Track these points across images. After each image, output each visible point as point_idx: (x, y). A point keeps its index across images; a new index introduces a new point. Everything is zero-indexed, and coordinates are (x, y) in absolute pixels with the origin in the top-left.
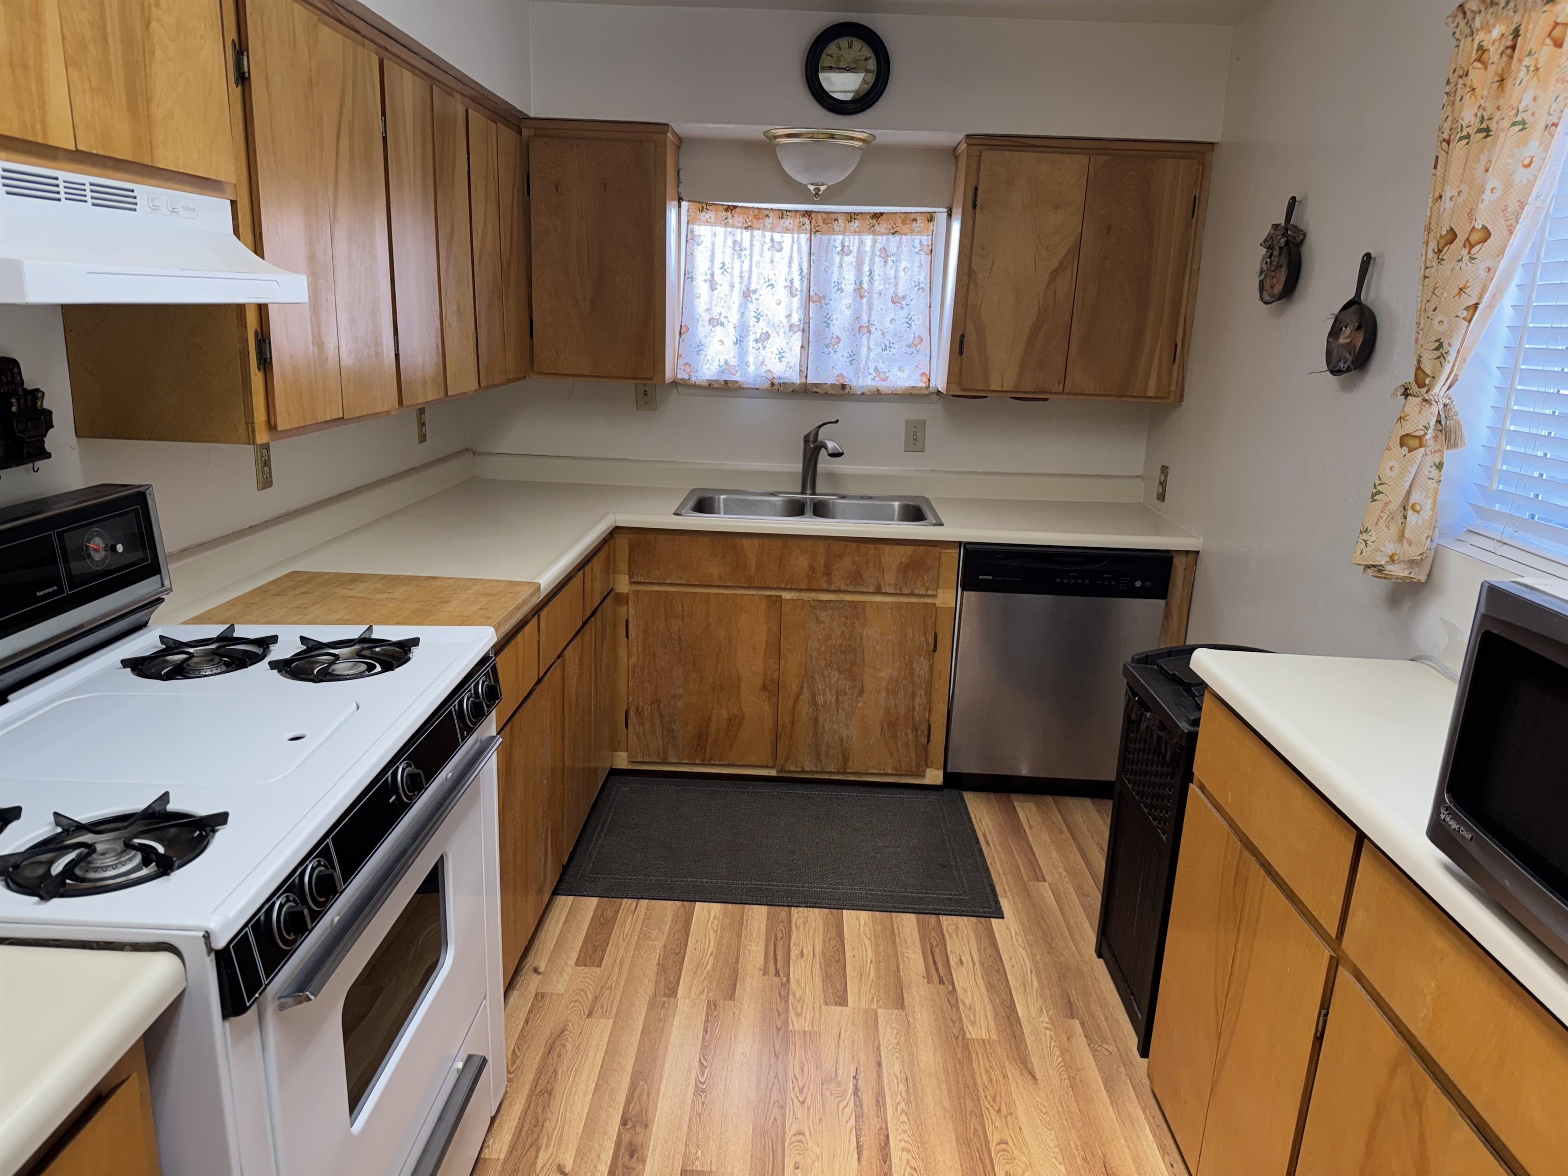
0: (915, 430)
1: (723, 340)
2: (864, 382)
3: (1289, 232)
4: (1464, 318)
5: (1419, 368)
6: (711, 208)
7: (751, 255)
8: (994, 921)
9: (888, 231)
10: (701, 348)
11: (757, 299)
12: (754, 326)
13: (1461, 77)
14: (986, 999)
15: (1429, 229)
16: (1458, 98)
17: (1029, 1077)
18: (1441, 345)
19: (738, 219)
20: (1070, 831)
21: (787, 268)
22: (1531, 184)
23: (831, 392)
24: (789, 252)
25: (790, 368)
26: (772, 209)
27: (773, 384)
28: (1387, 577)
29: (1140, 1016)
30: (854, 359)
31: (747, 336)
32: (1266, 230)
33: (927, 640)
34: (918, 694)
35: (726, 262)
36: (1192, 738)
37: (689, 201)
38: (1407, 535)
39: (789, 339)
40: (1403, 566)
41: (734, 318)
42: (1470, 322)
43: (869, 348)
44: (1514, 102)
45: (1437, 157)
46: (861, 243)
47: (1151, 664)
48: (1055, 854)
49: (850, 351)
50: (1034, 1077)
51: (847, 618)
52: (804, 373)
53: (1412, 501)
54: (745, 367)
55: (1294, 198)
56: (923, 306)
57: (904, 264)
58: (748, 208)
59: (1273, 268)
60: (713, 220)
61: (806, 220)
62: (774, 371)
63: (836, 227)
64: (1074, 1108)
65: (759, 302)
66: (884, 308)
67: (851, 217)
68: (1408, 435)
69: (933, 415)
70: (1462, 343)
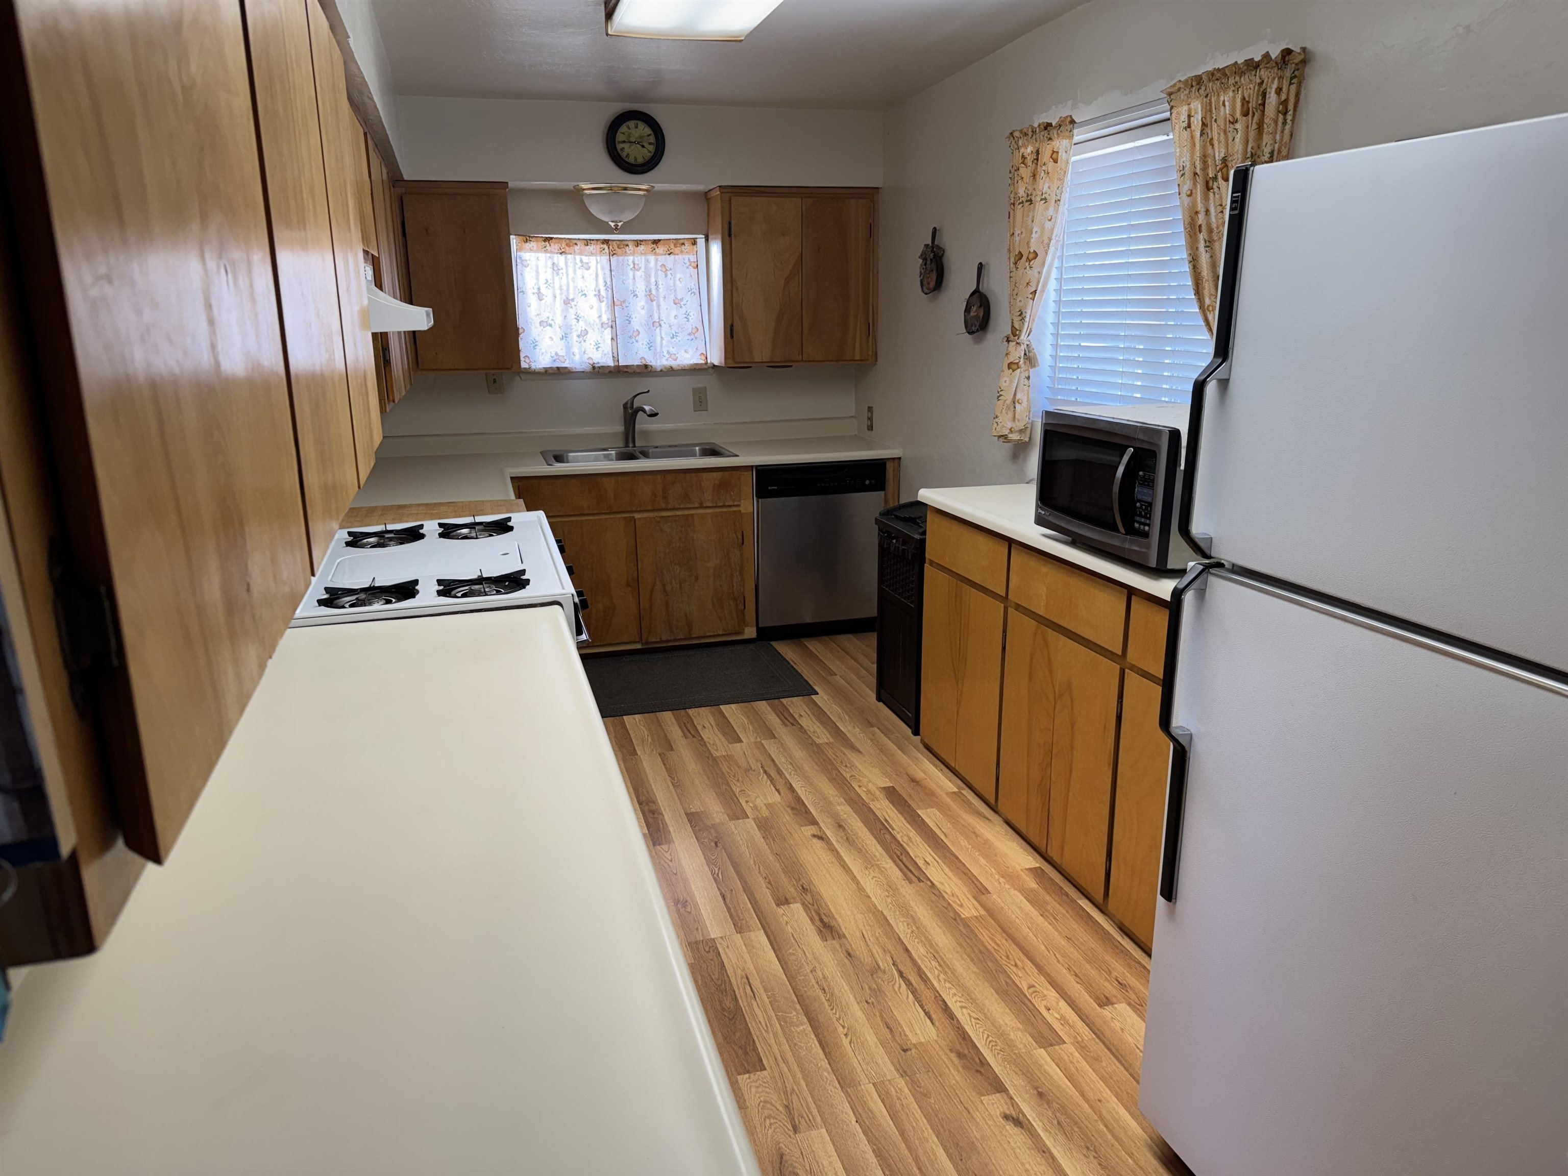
0: (700, 395)
1: (553, 337)
2: (660, 362)
3: (935, 249)
4: (1031, 298)
5: (1013, 326)
6: (533, 240)
7: (567, 272)
8: (813, 697)
9: (665, 252)
10: (536, 344)
11: (576, 306)
12: (575, 325)
13: (1016, 170)
14: (822, 728)
15: (1009, 251)
16: (1016, 182)
17: (859, 753)
18: (1022, 313)
19: (554, 247)
20: (843, 650)
21: (594, 282)
22: (1052, 230)
23: (638, 371)
24: (595, 270)
25: (605, 355)
26: (579, 239)
27: (594, 368)
28: (1009, 441)
29: (910, 715)
30: (651, 346)
31: (571, 333)
32: (921, 249)
33: (737, 538)
34: (735, 575)
35: (549, 279)
36: (923, 542)
37: (516, 235)
38: (1017, 417)
39: (602, 333)
40: (1017, 434)
41: (559, 320)
42: (1033, 300)
43: (662, 337)
44: (1040, 187)
45: (1009, 212)
46: (647, 261)
47: (891, 515)
48: (838, 663)
49: (648, 340)
50: (860, 752)
51: (682, 527)
52: (616, 358)
53: (1017, 398)
54: (572, 356)
55: (935, 228)
56: (696, 305)
57: (678, 276)
58: (560, 238)
59: (928, 272)
60: (535, 248)
61: (605, 246)
62: (594, 358)
63: (627, 251)
64: (885, 759)
65: (577, 307)
66: (669, 308)
67: (638, 243)
68: (1011, 363)
69: (708, 382)
70: (1031, 311)
